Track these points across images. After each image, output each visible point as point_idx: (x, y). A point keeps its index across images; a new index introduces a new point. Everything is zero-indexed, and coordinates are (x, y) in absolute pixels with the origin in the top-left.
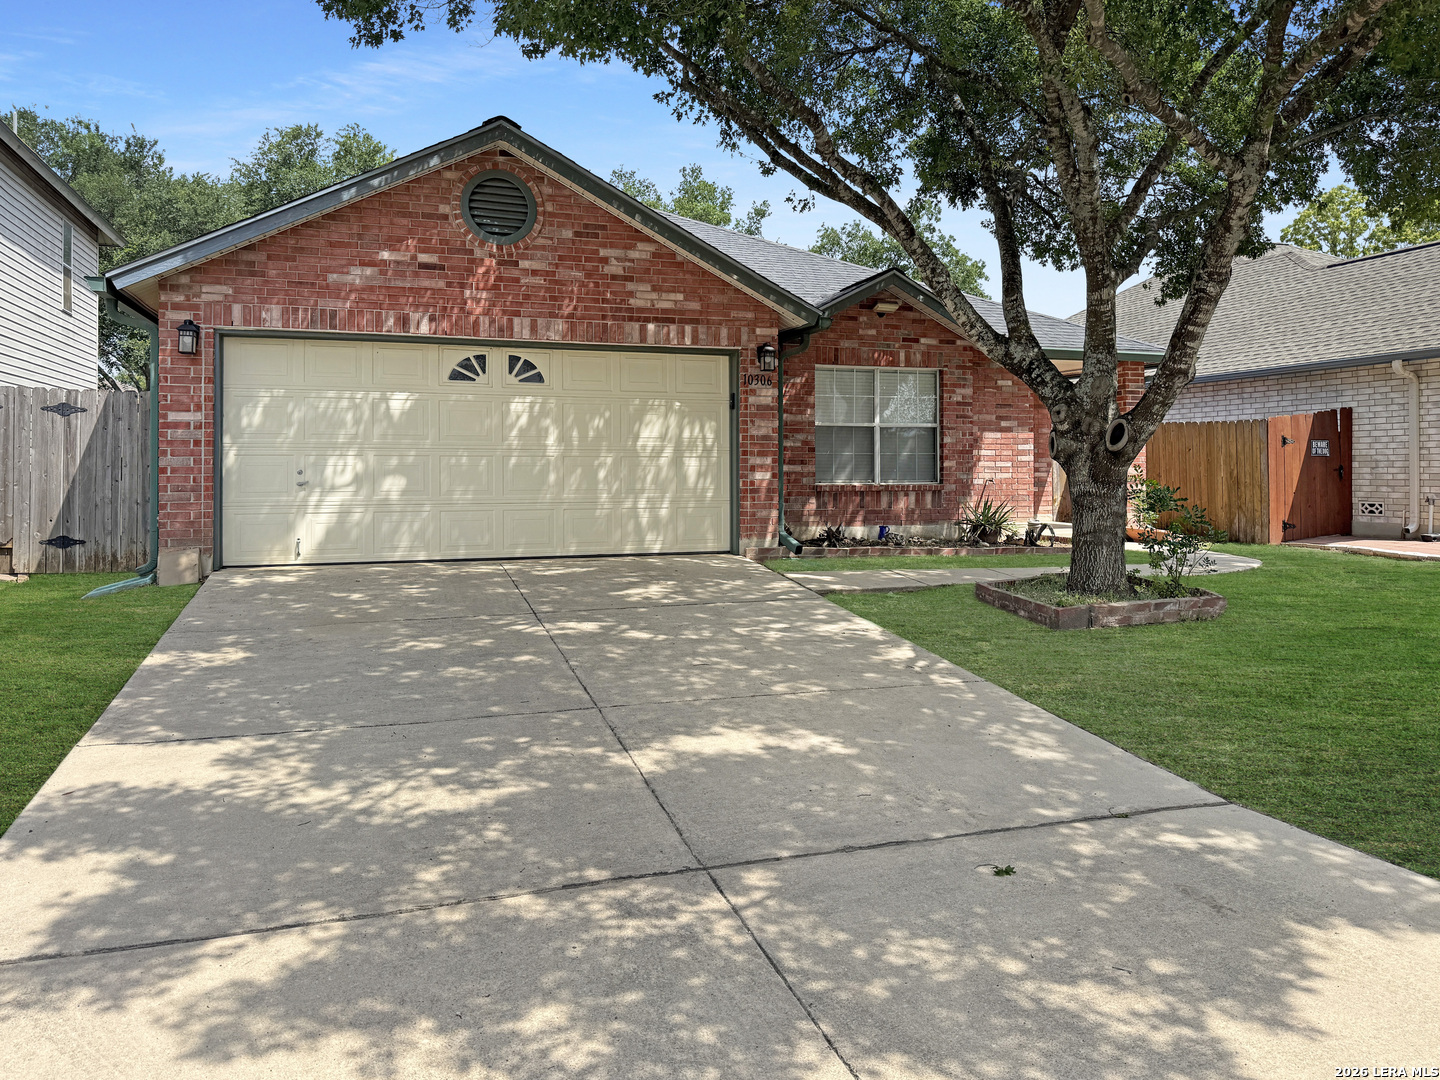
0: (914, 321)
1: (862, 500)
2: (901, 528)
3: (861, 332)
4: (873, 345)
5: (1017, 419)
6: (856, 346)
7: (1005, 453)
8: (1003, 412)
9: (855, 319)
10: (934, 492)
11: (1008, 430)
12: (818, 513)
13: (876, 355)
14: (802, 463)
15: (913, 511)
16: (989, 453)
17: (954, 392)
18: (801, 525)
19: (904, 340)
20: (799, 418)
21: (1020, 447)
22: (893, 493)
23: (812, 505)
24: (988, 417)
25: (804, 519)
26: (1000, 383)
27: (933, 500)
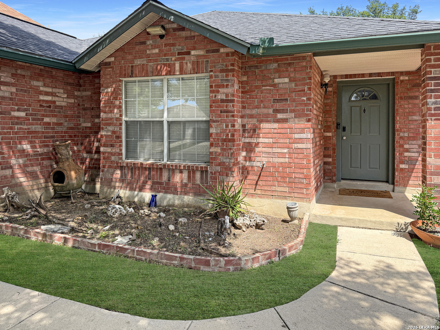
0: (187, 38)
1: (149, 173)
2: (177, 197)
3: (148, 52)
4: (156, 61)
5: (291, 111)
6: (145, 62)
7: (281, 141)
8: (278, 106)
9: (144, 43)
10: (202, 172)
11: (285, 120)
12: (122, 180)
13: (159, 67)
14: (112, 146)
15: (186, 185)
16: (266, 140)
17: (218, 92)
18: (111, 188)
19: (179, 54)
20: (110, 115)
21: (297, 136)
22: (172, 170)
23: (118, 174)
24: (265, 111)
25: (113, 184)
26: (276, 81)
27: (202, 178)
